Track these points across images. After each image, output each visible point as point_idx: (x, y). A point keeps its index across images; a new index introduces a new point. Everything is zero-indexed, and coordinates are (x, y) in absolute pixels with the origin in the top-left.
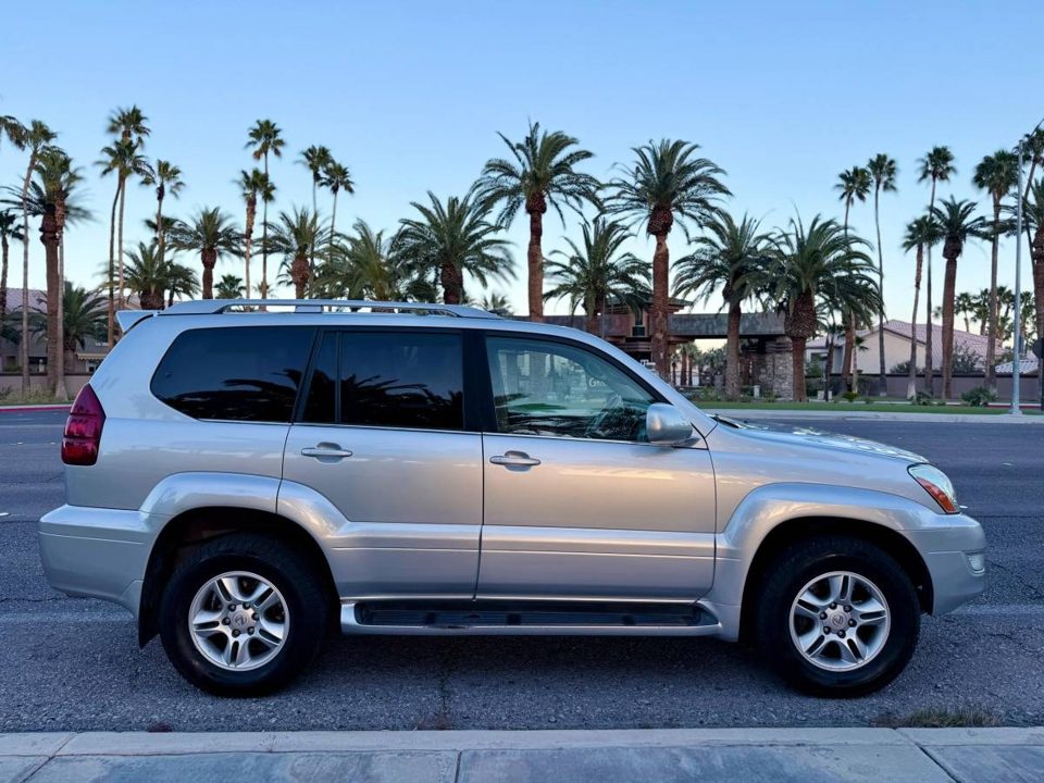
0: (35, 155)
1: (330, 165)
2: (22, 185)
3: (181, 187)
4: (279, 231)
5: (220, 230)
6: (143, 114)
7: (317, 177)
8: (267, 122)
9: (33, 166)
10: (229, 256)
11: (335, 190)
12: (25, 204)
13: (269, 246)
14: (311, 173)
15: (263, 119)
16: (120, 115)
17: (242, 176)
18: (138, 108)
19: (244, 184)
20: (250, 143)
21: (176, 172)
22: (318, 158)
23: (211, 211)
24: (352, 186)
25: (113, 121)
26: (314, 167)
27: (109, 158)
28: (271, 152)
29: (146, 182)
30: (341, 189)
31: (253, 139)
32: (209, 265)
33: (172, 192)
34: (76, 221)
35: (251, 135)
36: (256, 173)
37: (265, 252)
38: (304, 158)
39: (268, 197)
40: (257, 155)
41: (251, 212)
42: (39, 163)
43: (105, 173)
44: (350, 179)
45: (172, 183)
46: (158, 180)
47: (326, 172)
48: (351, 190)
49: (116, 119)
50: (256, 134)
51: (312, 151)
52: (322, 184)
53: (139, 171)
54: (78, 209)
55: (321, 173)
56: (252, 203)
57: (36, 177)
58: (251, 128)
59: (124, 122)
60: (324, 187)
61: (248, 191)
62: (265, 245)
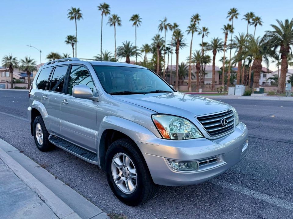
0: (174, 32)
1: (254, 18)
2: (171, 39)
3: (208, 33)
4: (234, 41)
5: (218, 44)
6: (199, 15)
7: (249, 22)
8: (234, 9)
9: (174, 35)
10: (221, 51)
11: (256, 25)
12: (172, 44)
13: (232, 47)
14: (247, 22)
15: (232, 8)
16: (193, 16)
17: (224, 27)
18: (198, 14)
19: (224, 29)
20: (228, 16)
21: (207, 29)
22: (250, 16)
23: (216, 38)
24: (262, 23)
25: (192, 19)
26: (248, 20)
27: (189, 29)
28: (234, 18)
29: (199, 34)
30: (258, 25)
31: (229, 15)
32: (215, 54)
33: (206, 35)
34: (183, 47)
35: (229, 14)
36: (228, 25)
37: (231, 49)
38: (245, 17)
39: (232, 32)
40: (230, 20)
41: (226, 37)
42: (175, 34)
43: (188, 33)
44: (261, 21)
45: (206, 33)
46: (202, 32)
47: (252, 20)
48: (261, 24)
49: (192, 18)
50: (230, 13)
51: (248, 14)
52: (251, 24)
53: (196, 31)
54: (183, 44)
55: (251, 20)
56: (227, 34)
57: (174, 38)
58: (228, 12)
59: (194, 19)
60: (252, 25)
61: (226, 31)
62: (231, 47)
